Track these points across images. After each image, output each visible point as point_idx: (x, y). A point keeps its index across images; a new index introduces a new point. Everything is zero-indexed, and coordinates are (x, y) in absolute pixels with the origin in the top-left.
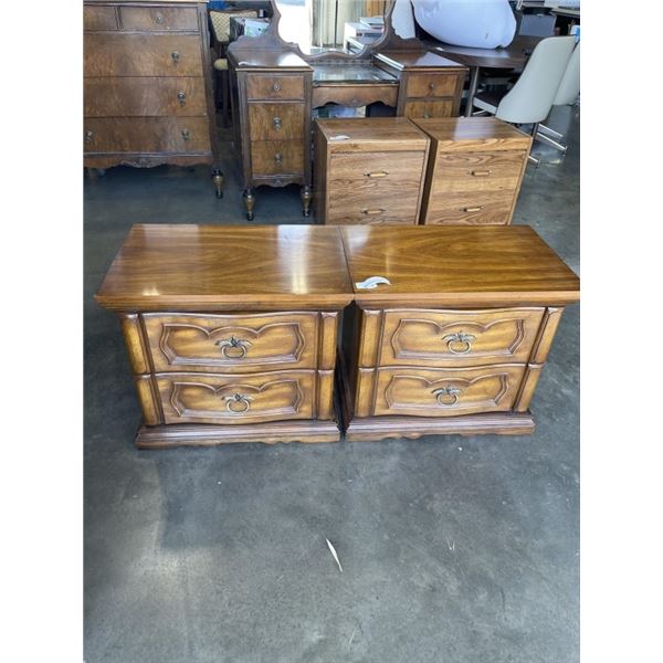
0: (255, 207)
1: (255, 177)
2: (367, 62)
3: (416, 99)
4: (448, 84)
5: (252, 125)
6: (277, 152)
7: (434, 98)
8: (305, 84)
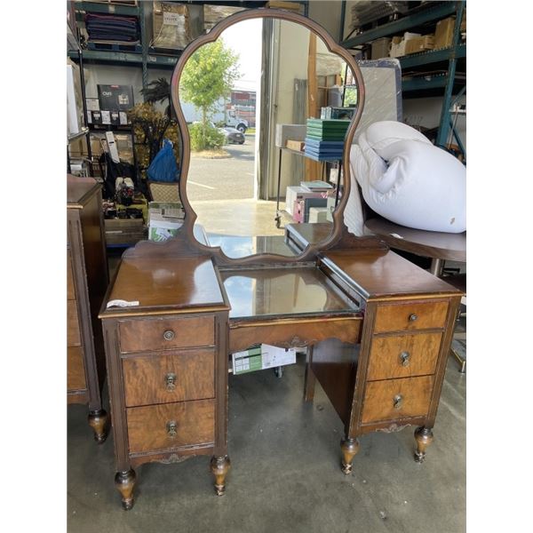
0: (135, 492)
1: (133, 454)
2: (312, 265)
3: (387, 334)
4: (435, 313)
5: (128, 386)
6: (171, 418)
7: (415, 331)
8: (217, 326)
